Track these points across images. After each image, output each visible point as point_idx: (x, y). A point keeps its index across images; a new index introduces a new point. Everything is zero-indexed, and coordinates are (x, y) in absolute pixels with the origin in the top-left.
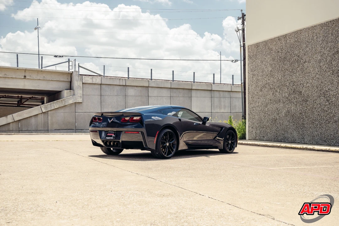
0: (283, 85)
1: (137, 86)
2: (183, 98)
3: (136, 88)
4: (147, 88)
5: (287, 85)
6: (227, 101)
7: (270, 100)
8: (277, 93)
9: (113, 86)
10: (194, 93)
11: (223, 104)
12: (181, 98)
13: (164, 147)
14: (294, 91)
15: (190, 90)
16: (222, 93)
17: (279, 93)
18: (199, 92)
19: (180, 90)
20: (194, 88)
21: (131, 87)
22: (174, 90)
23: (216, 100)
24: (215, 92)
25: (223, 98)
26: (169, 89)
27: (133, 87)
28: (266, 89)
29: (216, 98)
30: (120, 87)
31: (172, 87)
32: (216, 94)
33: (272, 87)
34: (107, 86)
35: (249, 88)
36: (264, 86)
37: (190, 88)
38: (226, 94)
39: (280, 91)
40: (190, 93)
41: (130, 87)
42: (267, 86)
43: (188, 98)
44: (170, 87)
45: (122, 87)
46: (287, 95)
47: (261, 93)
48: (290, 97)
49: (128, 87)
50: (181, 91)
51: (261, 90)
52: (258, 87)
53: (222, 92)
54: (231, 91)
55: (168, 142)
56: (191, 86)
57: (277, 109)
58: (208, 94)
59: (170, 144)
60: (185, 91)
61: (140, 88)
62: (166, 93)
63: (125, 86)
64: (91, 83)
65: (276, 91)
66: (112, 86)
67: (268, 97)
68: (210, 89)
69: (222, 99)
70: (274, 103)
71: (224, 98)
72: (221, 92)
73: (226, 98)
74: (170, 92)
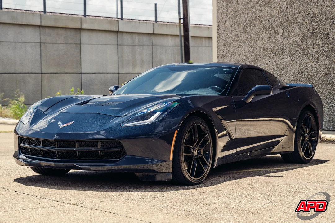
0: (289, 20)
2: (65, 45)
5: (299, 20)
6: (147, 51)
7: (264, 50)
8: (279, 37)
10: (85, 37)
11: (138, 57)
12: (61, 46)
14: (313, 33)
15: (78, 31)
16: (136, 37)
17: (282, 36)
18: (94, 34)
19: (60, 29)
20: (85, 26)
22: (48, 31)
23: (127, 50)
24: (124, 34)
25: (140, 45)
26: (38, 28)
28: (255, 29)
29: (126, 47)
31: (43, 24)
32: (127, 39)
33: (267, 24)
35: (218, 26)
36: (251, 24)
37: (78, 26)
38: (145, 39)
39: (285, 33)
40: (78, 35)
42: (257, 23)
43: (74, 45)
44: (39, 24)
46: (298, 40)
47: (243, 37)
48: (305, 43)
50: (61, 32)
51: (245, 31)
52: (238, 26)
54: (153, 34)
56: (79, 23)
57: (277, 67)
58: (111, 38)
60: (69, 33)
62: (31, 35)
65: (276, 33)
67: (259, 44)
68: (115, 29)
69: (138, 49)
70: (272, 55)
71: (141, 47)
72: (134, 36)
73: (145, 47)
74: (39, 34)
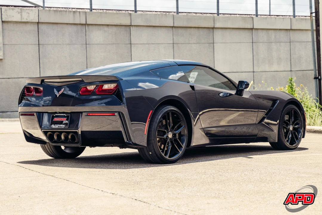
1: (108, 25)
2: (198, 45)
3: (106, 28)
4: (128, 28)
6: (284, 48)
9: (61, 26)
10: (218, 35)
11: (275, 54)
12: (193, 45)
13: (164, 141)
15: (211, 30)
16: (272, 34)
18: (228, 32)
19: (192, 29)
20: (218, 25)
21: (97, 27)
22: (180, 31)
23: (262, 48)
24: (260, 31)
25: (276, 42)
26: (171, 29)
27: (102, 27)
29: (261, 44)
30: (74, 28)
31: (175, 25)
32: (262, 35)
34: (51, 26)
37: (211, 25)
38: (282, 34)
40: (211, 34)
41: (94, 27)
43: (207, 45)
44: (172, 25)
45: (79, 27)
49: (90, 27)
50: (192, 31)
53: (273, 31)
54: (291, 29)
55: (171, 131)
56: (213, 23)
58: (246, 35)
59: (174, 135)
60: (201, 31)
61: (114, 29)
62: (164, 36)
63: (86, 24)
64: (19, 20)
66: (59, 25)
68: (250, 26)
69: (274, 46)
71: (278, 43)
72: (270, 32)
73: (282, 44)
74: (172, 36)
